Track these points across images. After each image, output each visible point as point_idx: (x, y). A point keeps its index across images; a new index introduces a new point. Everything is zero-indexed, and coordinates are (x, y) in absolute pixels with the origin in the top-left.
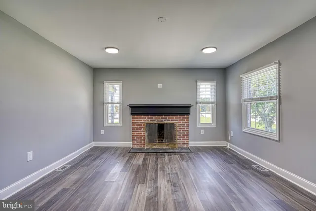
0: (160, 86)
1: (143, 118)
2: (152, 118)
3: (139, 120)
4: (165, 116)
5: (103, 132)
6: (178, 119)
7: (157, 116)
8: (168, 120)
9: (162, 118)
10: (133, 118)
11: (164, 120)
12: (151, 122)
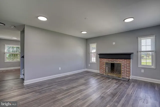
0: (114, 43)
1: (105, 60)
2: (109, 60)
3: (103, 61)
4: (115, 59)
5: (89, 65)
6: (123, 61)
7: (111, 59)
8: (117, 62)
9: (114, 60)
10: (100, 60)
11: (115, 61)
12: (108, 62)
